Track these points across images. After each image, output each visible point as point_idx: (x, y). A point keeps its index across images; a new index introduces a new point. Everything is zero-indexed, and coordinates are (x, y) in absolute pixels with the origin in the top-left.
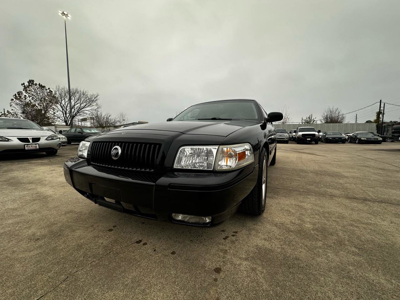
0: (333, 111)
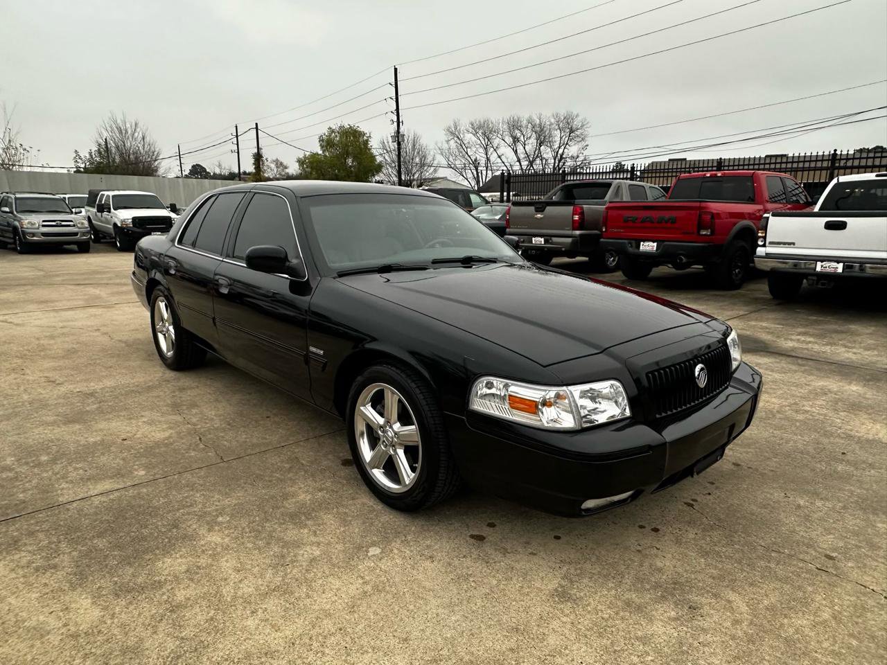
0: (126, 132)
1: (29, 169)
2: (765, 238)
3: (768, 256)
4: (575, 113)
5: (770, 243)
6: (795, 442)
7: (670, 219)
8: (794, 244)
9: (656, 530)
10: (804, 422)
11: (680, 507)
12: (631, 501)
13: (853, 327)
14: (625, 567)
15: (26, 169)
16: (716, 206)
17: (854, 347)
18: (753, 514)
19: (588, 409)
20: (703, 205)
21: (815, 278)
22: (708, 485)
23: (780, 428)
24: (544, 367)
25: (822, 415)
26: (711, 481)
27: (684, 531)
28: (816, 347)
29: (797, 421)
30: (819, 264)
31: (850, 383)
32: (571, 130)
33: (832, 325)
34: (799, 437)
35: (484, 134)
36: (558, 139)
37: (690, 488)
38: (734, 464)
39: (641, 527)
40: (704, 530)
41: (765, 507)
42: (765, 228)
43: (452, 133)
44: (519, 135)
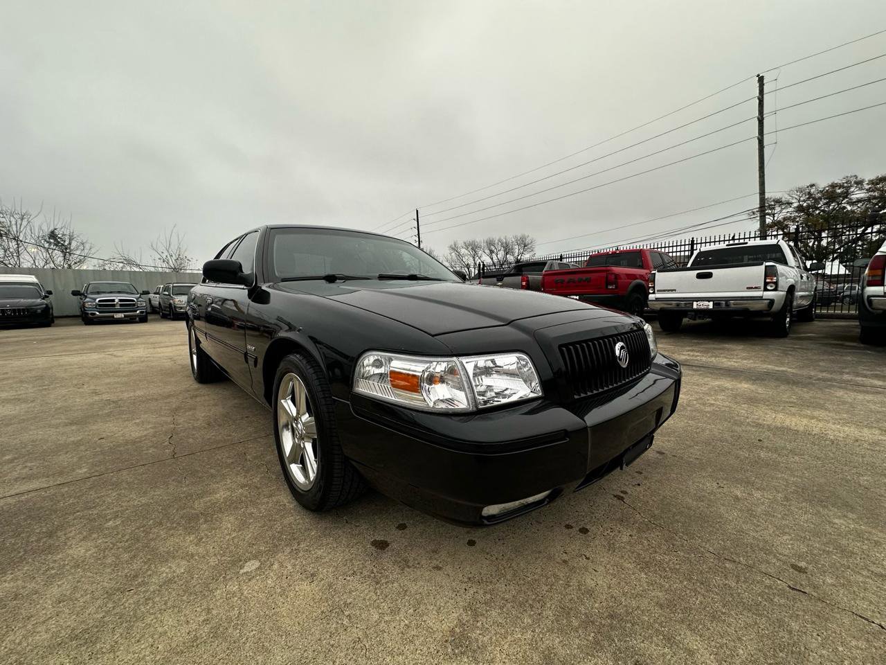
1: (190, 271)
2: (654, 287)
3: (657, 299)
4: (526, 235)
5: (658, 291)
6: (711, 431)
7: (586, 279)
8: (675, 290)
9: (584, 531)
10: (713, 413)
11: (610, 501)
12: (549, 503)
13: (727, 346)
14: (546, 588)
15: (188, 271)
16: (617, 270)
17: (733, 358)
18: (689, 509)
19: (497, 391)
20: (609, 268)
21: (693, 313)
22: (636, 474)
23: (693, 419)
24: (433, 336)
25: (726, 407)
26: (638, 470)
27: (616, 533)
28: (704, 359)
29: (707, 412)
30: (695, 303)
31: (740, 382)
32: (525, 245)
33: (710, 345)
34: (713, 426)
35: (472, 249)
36: (517, 251)
37: (618, 480)
38: (658, 452)
39: (568, 527)
40: (639, 530)
41: (700, 499)
42: (654, 281)
43: (454, 249)
44: (493, 249)
